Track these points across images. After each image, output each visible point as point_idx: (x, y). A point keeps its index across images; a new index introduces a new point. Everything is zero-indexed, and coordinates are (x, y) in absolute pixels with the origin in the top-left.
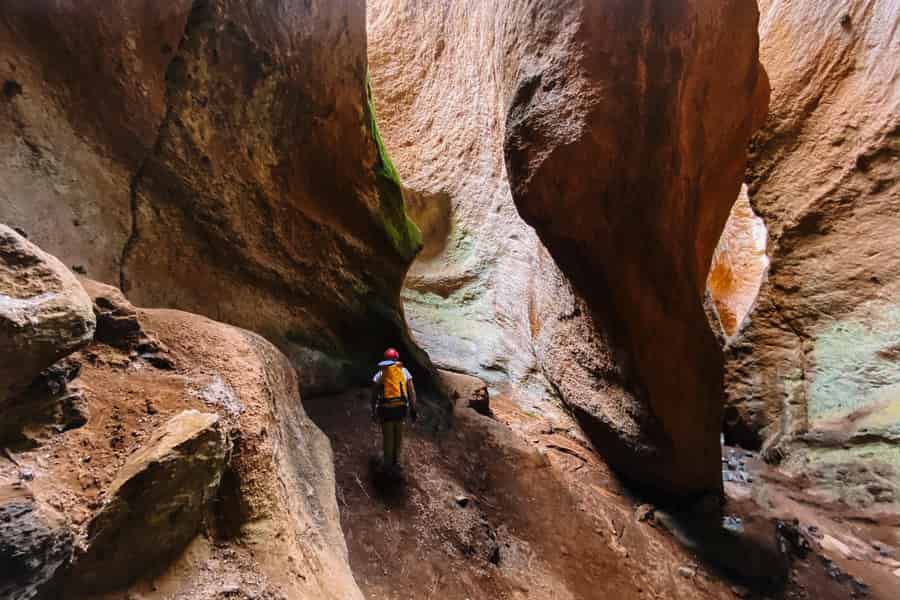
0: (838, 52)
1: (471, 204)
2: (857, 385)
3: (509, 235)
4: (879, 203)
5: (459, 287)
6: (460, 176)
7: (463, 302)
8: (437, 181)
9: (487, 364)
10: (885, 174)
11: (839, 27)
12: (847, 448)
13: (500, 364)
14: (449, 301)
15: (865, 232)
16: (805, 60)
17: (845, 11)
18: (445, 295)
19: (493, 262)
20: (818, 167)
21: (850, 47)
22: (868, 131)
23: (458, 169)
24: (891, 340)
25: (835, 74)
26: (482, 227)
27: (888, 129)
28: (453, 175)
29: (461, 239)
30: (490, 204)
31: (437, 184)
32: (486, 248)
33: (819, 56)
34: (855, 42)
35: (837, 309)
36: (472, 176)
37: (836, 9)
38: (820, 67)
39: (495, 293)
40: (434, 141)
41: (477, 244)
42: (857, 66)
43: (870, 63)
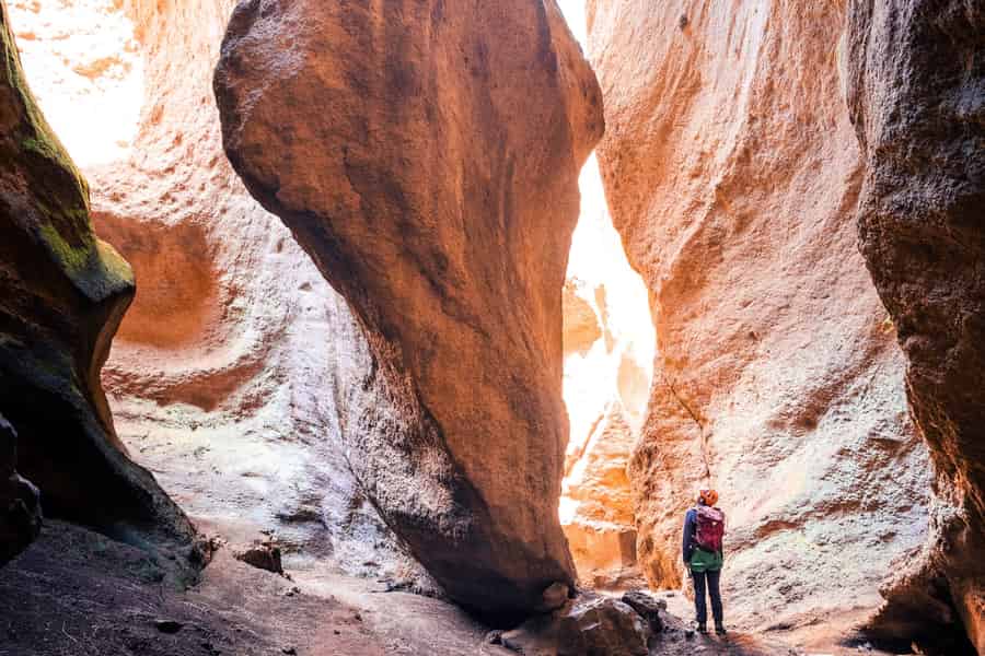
0: (683, 63)
1: (237, 243)
2: (756, 468)
3: (299, 284)
4: (742, 242)
5: (230, 389)
6: (216, 197)
7: (240, 413)
8: (175, 205)
9: (288, 513)
10: (745, 207)
11: (679, 33)
12: (753, 545)
13: (310, 508)
14: (215, 414)
15: (737, 279)
16: (651, 72)
17: (682, 12)
18: (207, 404)
19: (281, 336)
20: (682, 203)
21: (693, 58)
22: (721, 156)
23: (210, 187)
24: (777, 405)
25: (683, 89)
26: (259, 280)
27: (737, 153)
28: (203, 195)
29: (227, 304)
30: (267, 239)
31: (176, 211)
32: (267, 312)
33: (665, 68)
34: (697, 50)
35: (726, 378)
36: (234, 197)
37: (674, 9)
38: (668, 80)
39: (291, 388)
40: (168, 141)
41: (255, 310)
42: (703, 80)
43: (713, 75)
